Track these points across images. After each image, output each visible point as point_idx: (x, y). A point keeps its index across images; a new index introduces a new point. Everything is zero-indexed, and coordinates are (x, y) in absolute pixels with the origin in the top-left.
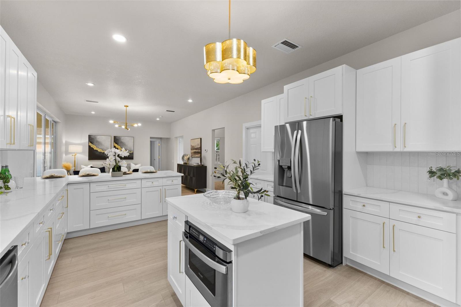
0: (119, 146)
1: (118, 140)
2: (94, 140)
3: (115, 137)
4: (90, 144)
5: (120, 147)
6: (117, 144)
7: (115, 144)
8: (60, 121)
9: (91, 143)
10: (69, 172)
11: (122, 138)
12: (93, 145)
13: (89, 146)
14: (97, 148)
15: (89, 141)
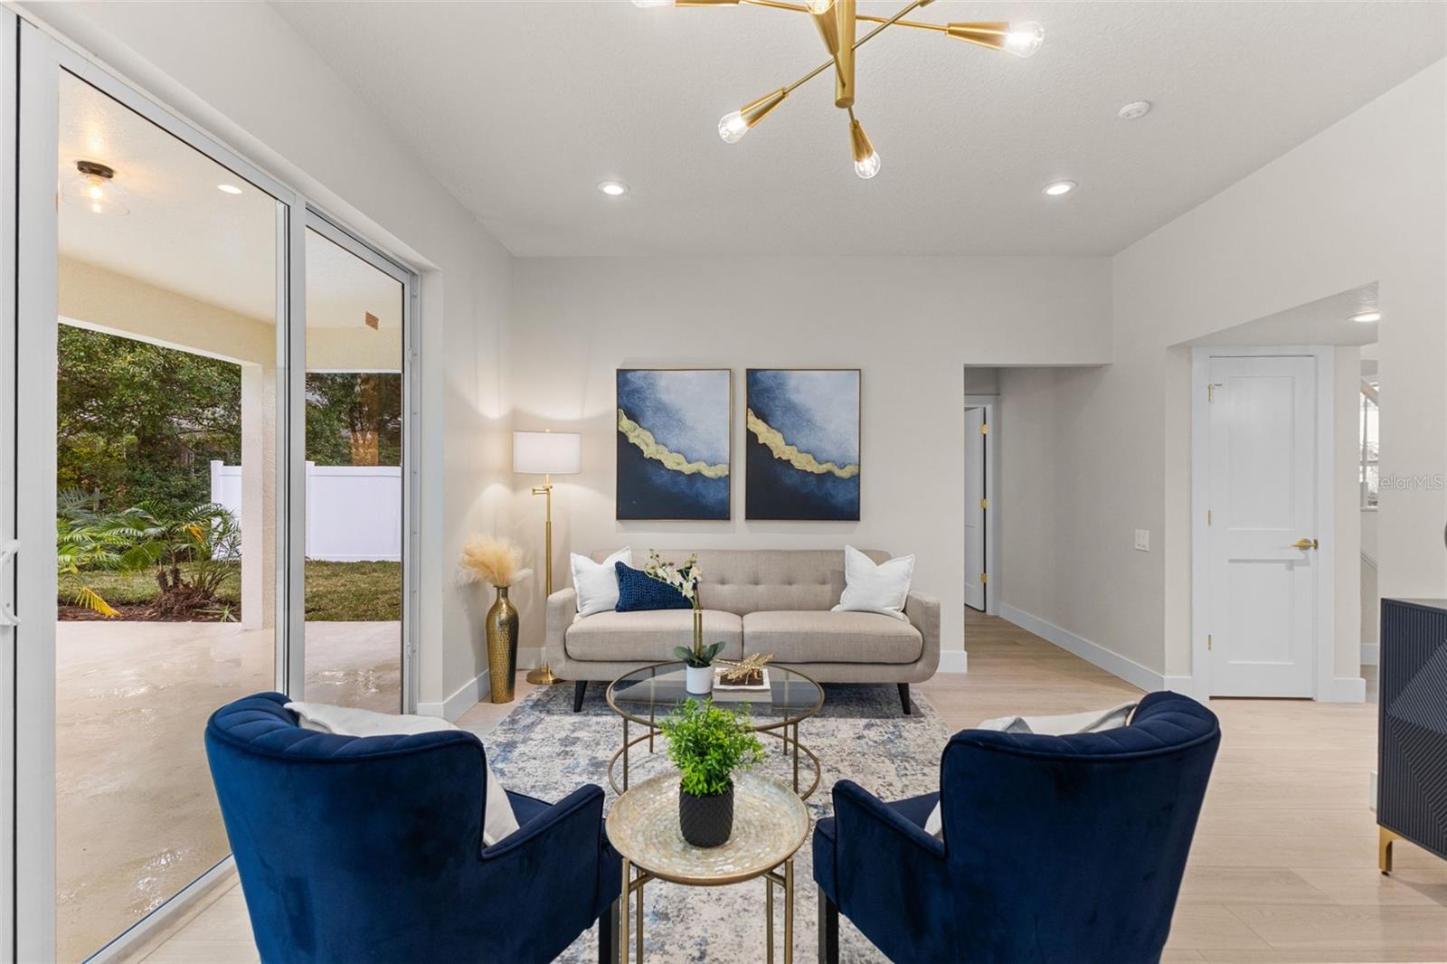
0: (778, 430)
1: (768, 390)
2: (644, 399)
3: (751, 373)
4: (626, 424)
5: (779, 436)
6: (765, 421)
7: (752, 418)
8: (432, 265)
9: (632, 416)
10: (505, 595)
11: (793, 380)
12: (639, 430)
13: (622, 437)
14: (662, 448)
15: (618, 407)
